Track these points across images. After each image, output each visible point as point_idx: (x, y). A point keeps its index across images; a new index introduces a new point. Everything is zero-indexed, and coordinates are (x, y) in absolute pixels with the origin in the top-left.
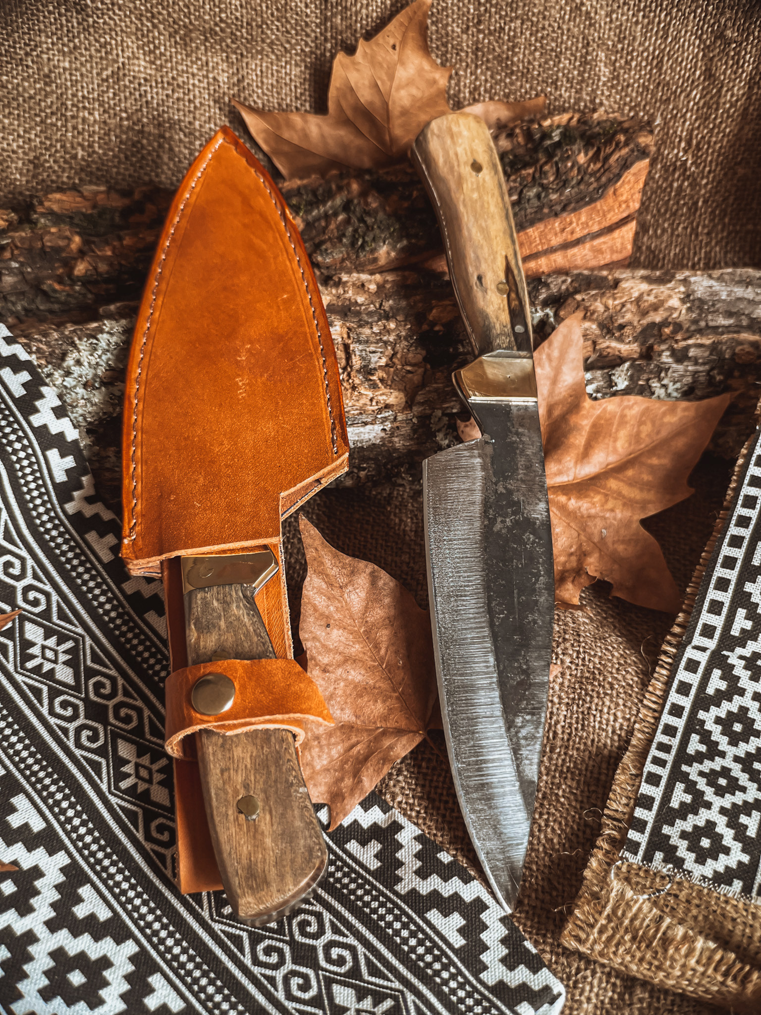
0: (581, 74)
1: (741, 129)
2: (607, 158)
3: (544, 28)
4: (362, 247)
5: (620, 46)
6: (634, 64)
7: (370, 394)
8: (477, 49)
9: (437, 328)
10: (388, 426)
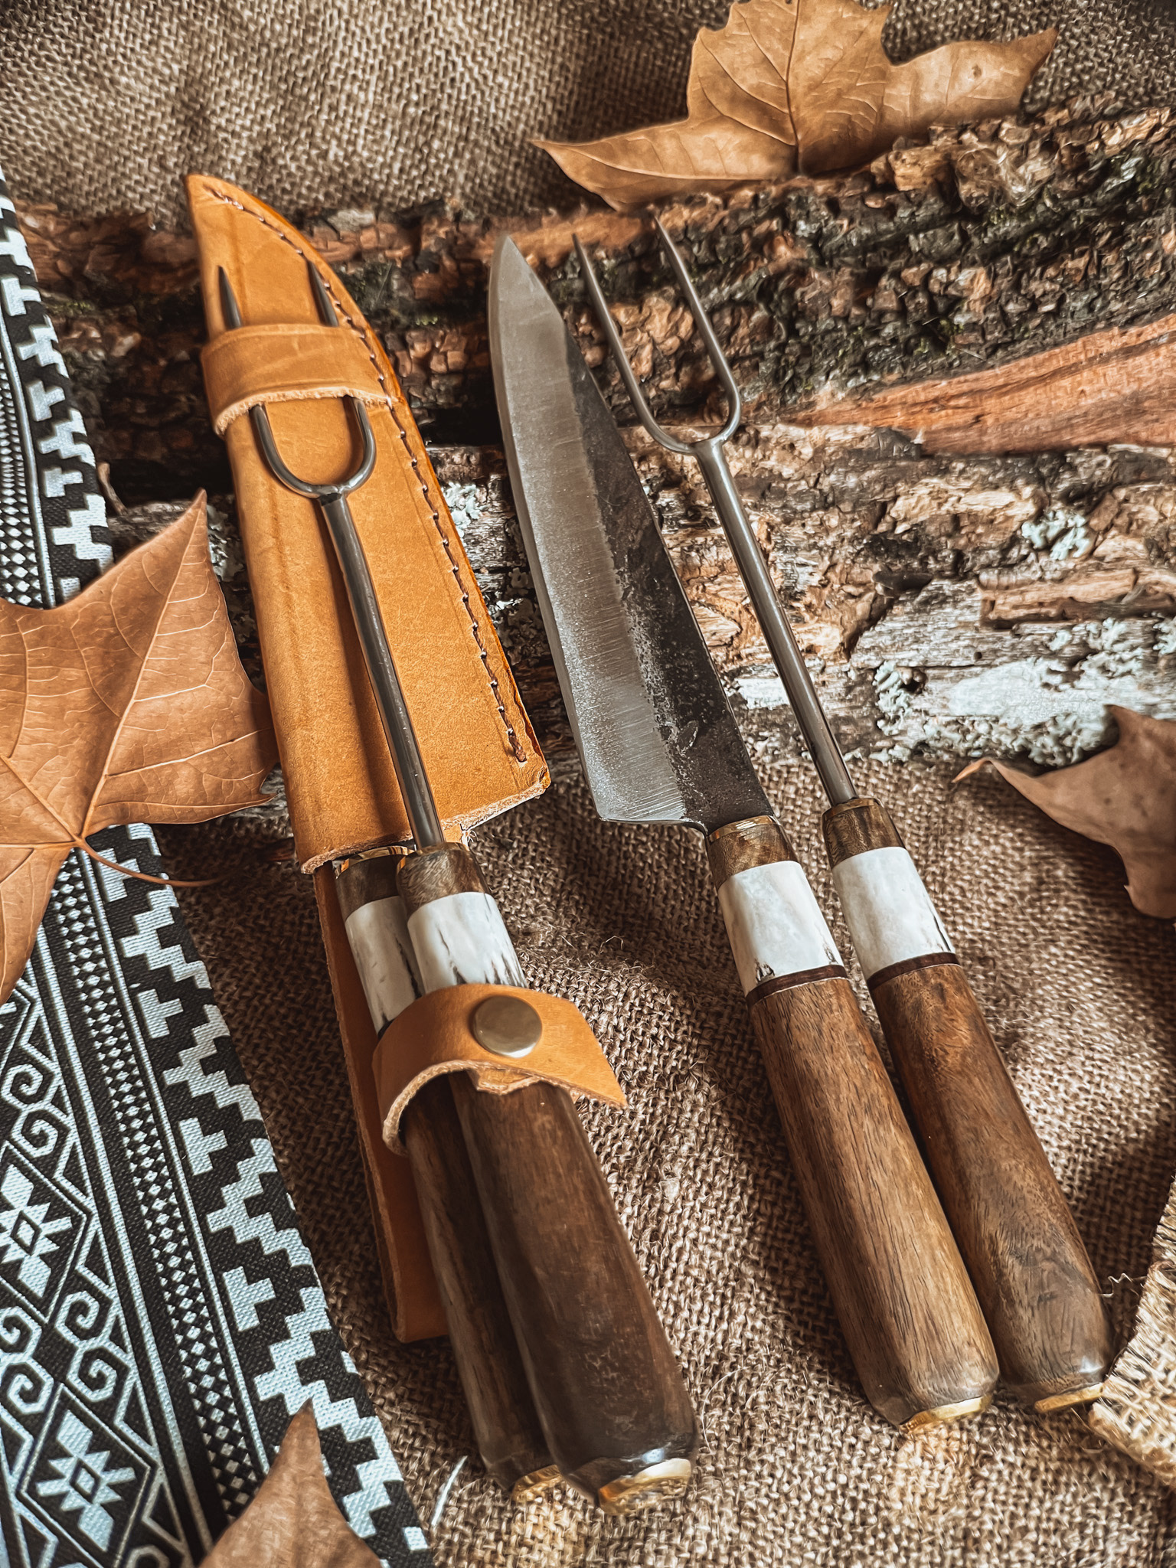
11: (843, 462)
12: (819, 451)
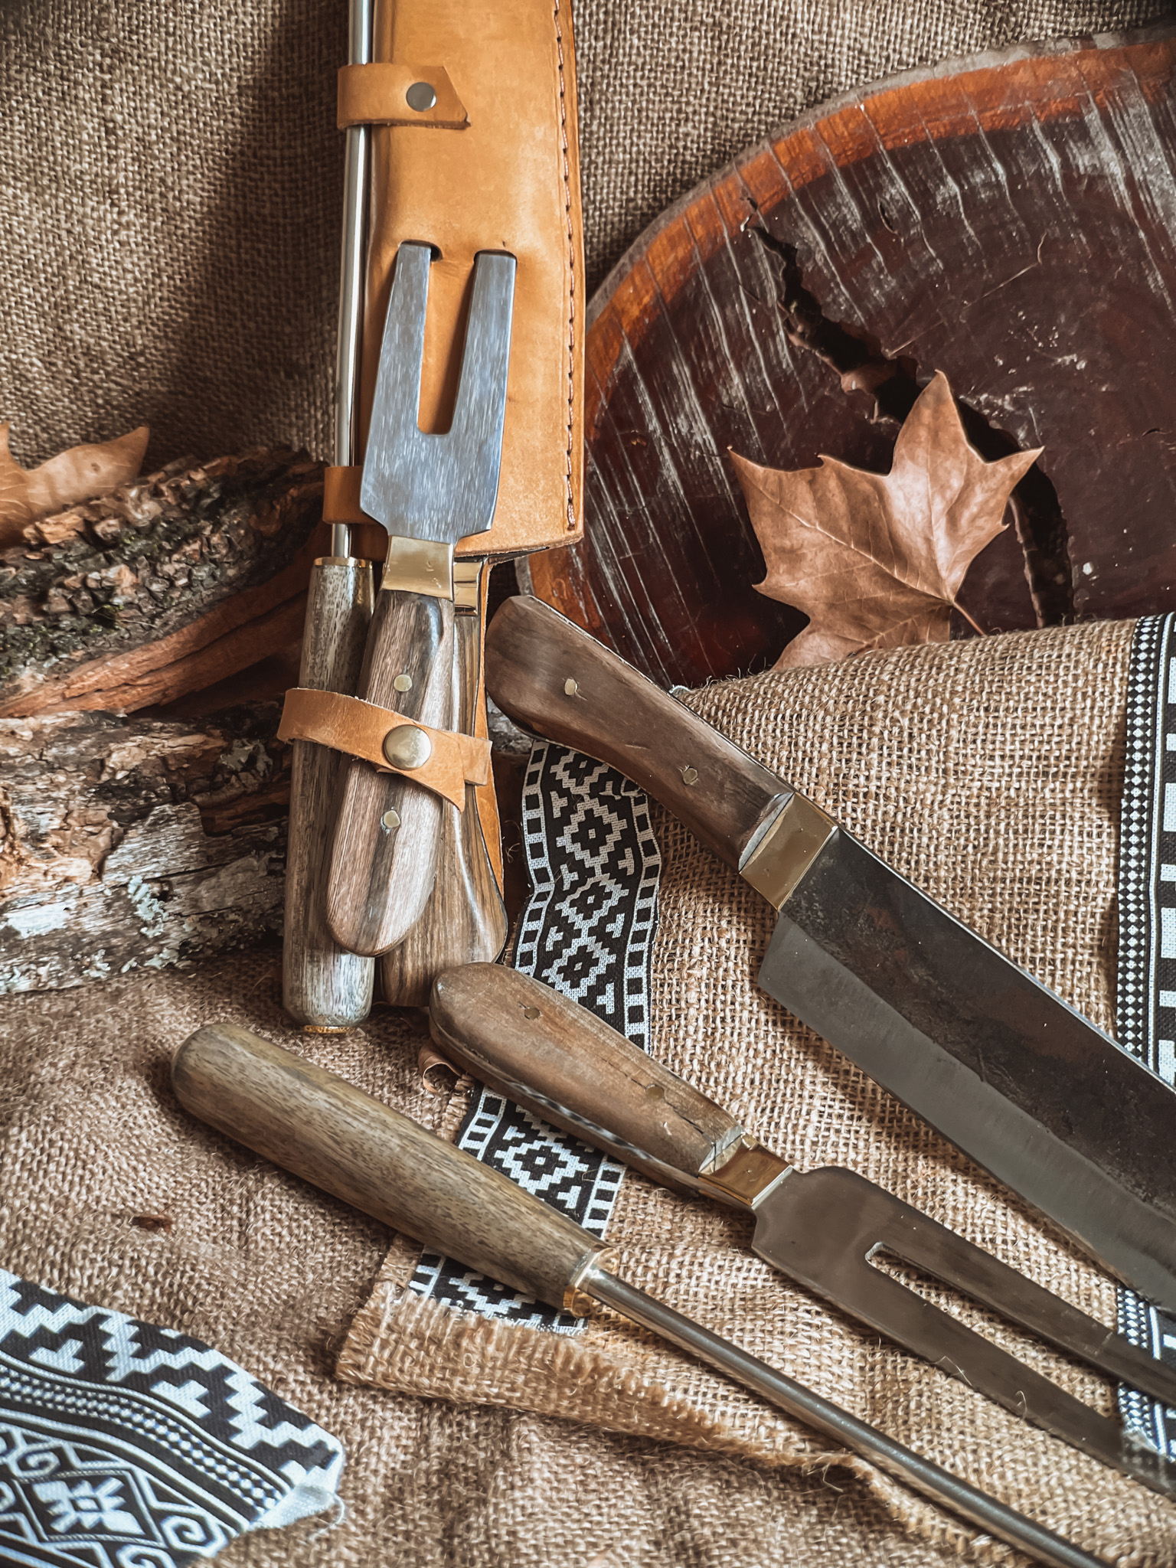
11: (60, 738)
12: (37, 733)
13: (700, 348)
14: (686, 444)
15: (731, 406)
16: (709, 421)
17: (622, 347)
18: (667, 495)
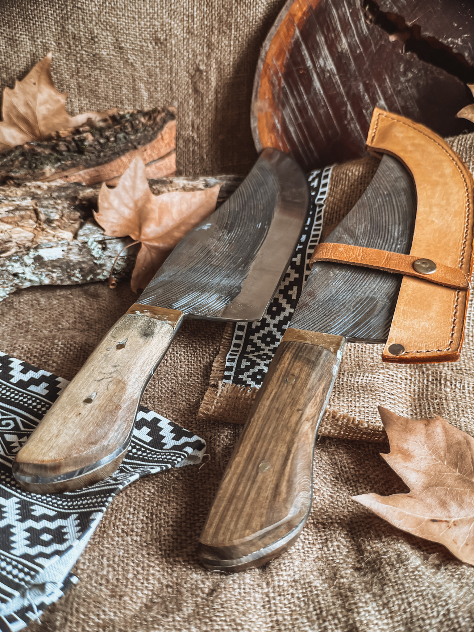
0: (134, 97)
1: (216, 117)
2: (155, 119)
3: (111, 73)
4: (36, 167)
5: (150, 80)
6: (159, 89)
7: (52, 232)
8: (80, 87)
9: (84, 202)
10: (65, 248)
13: (328, 29)
14: (323, 71)
15: (342, 52)
16: (333, 60)
17: (295, 31)
18: (316, 94)
